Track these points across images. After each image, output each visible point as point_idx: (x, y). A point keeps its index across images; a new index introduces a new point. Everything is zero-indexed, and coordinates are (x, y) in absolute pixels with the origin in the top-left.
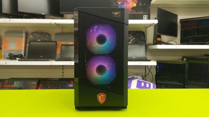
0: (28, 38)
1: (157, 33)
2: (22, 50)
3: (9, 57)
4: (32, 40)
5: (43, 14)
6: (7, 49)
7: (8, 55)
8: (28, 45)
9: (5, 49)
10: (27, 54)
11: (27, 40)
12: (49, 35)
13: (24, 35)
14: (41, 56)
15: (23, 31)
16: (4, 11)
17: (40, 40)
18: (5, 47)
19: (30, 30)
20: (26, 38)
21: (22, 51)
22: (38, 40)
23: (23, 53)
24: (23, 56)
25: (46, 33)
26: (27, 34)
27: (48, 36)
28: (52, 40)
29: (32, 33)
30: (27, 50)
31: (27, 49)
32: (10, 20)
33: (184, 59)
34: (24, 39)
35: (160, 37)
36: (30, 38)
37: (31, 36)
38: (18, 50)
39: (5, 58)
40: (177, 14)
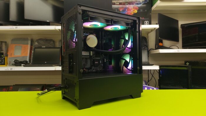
1: (159, 38)
2: (27, 56)
3: (14, 63)
4: (37, 47)
5: (47, 21)
7: (14, 62)
8: (33, 52)
9: (11, 56)
10: (32, 61)
11: (32, 46)
12: (54, 41)
13: (29, 42)
14: (46, 62)
15: (29, 38)
16: (11, 19)
17: (45, 47)
18: (11, 53)
19: (35, 38)
20: (31, 45)
21: (27, 58)
22: (43, 47)
23: (28, 60)
24: (28, 62)
25: (51, 40)
26: (32, 41)
27: (52, 42)
28: (56, 47)
29: (37, 41)
30: (32, 57)
32: (17, 27)
33: (187, 64)
34: (29, 46)
35: (162, 42)
36: (35, 45)
37: (36, 43)
38: (24, 57)
39: (11, 64)
40: (178, 20)
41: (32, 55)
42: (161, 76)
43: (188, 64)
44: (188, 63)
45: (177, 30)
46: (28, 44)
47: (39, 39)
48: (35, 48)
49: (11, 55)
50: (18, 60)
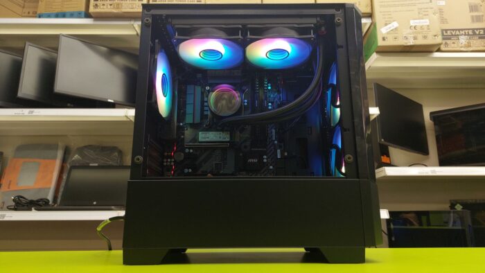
0: (69, 161)
1: (380, 141)
2: (50, 188)
3: (14, 204)
4: (77, 165)
5: (109, 101)
6: (12, 188)
7: (13, 200)
8: (65, 177)
9: (9, 188)
10: (59, 200)
11: (64, 164)
12: (120, 152)
13: (60, 154)
14: (95, 203)
15: (60, 144)
17: (97, 165)
18: (10, 181)
19: (75, 143)
20: (64, 161)
21: (49, 192)
22: (91, 165)
23: (50, 197)
24: (50, 203)
25: (113, 149)
26: (67, 152)
27: (116, 154)
28: (124, 165)
29: (80, 150)
30: (61, 190)
31: (61, 187)
32: (32, 112)
33: (456, 207)
34: (58, 163)
35: (388, 155)
36: (73, 161)
37: (76, 156)
38: (40, 190)
39: (5, 206)
40: (420, 103)
41: (63, 184)
42: (393, 239)
43: (459, 207)
44: (458, 205)
45: (421, 127)
46: (55, 158)
47: (85, 147)
48: (73, 167)
49: (10, 184)
50: (25, 196)
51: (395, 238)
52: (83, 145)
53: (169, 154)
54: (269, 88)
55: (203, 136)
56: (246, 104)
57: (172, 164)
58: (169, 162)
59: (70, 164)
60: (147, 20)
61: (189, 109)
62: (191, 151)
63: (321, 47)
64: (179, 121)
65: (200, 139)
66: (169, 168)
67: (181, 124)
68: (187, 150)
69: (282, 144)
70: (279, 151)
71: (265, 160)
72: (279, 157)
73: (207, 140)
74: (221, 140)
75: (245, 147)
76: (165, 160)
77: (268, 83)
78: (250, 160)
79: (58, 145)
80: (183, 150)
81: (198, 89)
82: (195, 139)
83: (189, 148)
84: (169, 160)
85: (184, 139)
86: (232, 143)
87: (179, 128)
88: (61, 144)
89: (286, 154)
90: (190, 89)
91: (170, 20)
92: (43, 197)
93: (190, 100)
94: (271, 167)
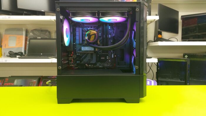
1: (158, 30)
2: (22, 47)
4: (32, 38)
5: (42, 11)
6: (7, 47)
7: (9, 53)
8: (28, 43)
9: (5, 47)
10: (27, 52)
11: (27, 37)
12: (49, 32)
13: (24, 33)
14: (42, 54)
16: (3, 8)
17: (40, 38)
18: (5, 45)
19: (30, 28)
20: (26, 36)
21: (22, 49)
22: (38, 38)
23: (23, 51)
24: (24, 54)
25: (46, 31)
26: (27, 32)
27: (48, 33)
28: (52, 38)
29: (32, 31)
30: (27, 48)
32: (10, 17)
33: (185, 56)
35: (161, 34)
37: (31, 34)
39: (6, 55)
40: (178, 11)
41: (27, 46)
42: (159, 69)
46: (22, 34)
47: (34, 30)
48: (30, 39)
49: (5, 46)
50: (13, 51)
51: (160, 68)
52: (33, 29)
53: (71, 55)
54: (110, 28)
55: (83, 48)
56: (100, 35)
57: (72, 59)
58: (70, 58)
59: (29, 37)
60: (58, 9)
61: (77, 38)
62: (79, 54)
63: (130, 19)
64: (74, 42)
65: (82, 50)
66: (71, 61)
67: (75, 44)
68: (77, 54)
69: (114, 52)
70: (113, 55)
71: (107, 58)
72: (113, 57)
73: (85, 50)
74: (90, 50)
75: (100, 53)
76: (69, 58)
77: (109, 26)
78: (102, 58)
79: (23, 29)
80: (76, 54)
81: (81, 29)
82: (80, 50)
83: (78, 53)
84: (71, 58)
85: (76, 49)
86: (95, 51)
87: (74, 45)
88: (24, 29)
89: (115, 56)
90: (77, 29)
91: (67, 8)
92: (20, 51)
93: (77, 34)
94: (110, 61)
